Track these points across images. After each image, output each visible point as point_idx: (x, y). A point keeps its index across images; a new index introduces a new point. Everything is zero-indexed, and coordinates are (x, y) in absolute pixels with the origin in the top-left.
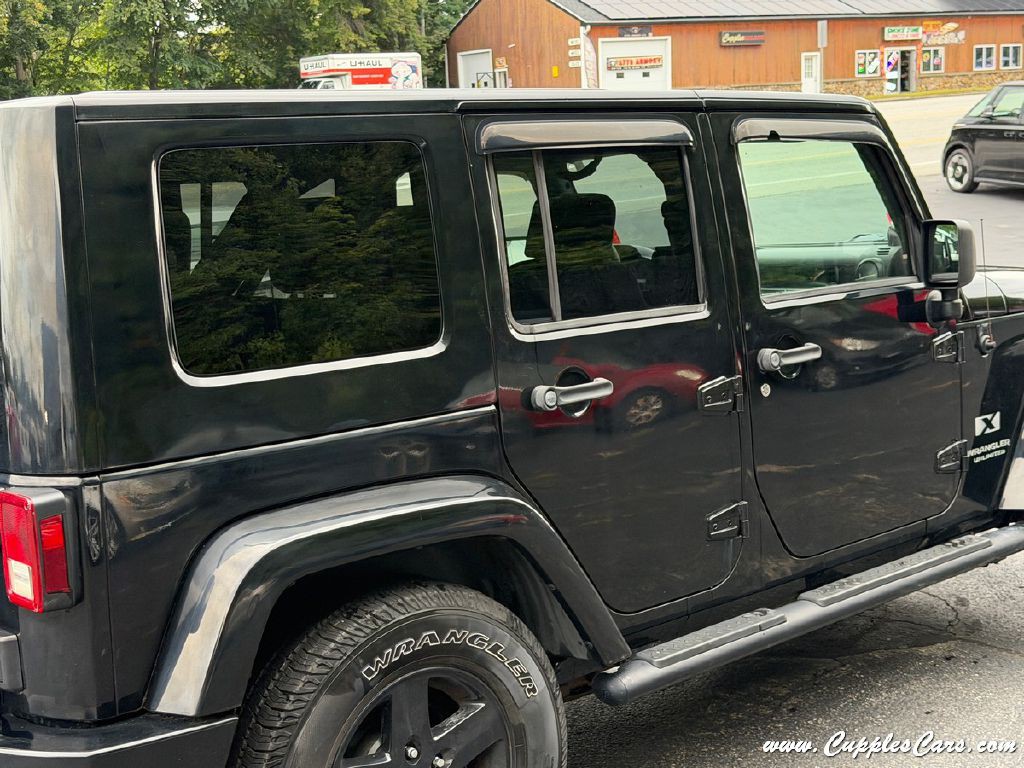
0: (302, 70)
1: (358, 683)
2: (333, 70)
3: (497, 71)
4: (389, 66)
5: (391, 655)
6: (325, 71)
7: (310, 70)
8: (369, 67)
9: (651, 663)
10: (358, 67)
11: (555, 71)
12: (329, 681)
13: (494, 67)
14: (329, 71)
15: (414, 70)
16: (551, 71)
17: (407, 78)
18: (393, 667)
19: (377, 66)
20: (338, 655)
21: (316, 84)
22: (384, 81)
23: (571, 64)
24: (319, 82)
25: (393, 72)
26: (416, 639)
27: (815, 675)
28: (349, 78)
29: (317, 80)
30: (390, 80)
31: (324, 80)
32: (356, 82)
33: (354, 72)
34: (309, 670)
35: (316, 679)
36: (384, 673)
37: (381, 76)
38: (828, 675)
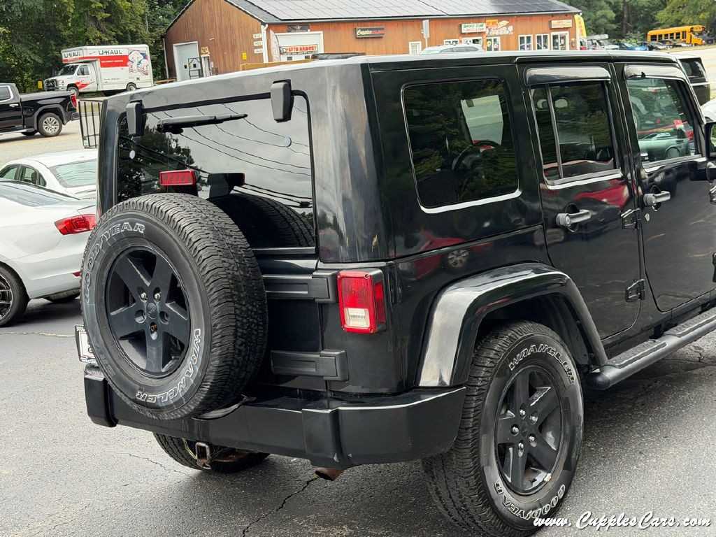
0: (64, 58)
1: (508, 372)
2: (87, 58)
3: (202, 56)
4: (127, 54)
5: (519, 357)
6: (80, 58)
7: (69, 58)
8: (112, 55)
9: (614, 366)
10: (105, 55)
11: (245, 56)
12: (496, 370)
13: (200, 54)
14: (84, 58)
15: (145, 57)
16: (242, 56)
17: (140, 62)
18: (521, 363)
19: (118, 54)
20: (498, 357)
21: (74, 68)
22: (125, 64)
23: (256, 51)
24: (76, 67)
25: (130, 58)
26: (529, 349)
27: (643, 388)
28: (98, 63)
29: (74, 65)
30: (129, 63)
31: (80, 65)
32: (103, 65)
33: (102, 58)
34: (486, 365)
35: (490, 370)
36: (517, 366)
37: (122, 61)
38: (651, 387)
